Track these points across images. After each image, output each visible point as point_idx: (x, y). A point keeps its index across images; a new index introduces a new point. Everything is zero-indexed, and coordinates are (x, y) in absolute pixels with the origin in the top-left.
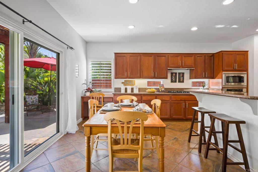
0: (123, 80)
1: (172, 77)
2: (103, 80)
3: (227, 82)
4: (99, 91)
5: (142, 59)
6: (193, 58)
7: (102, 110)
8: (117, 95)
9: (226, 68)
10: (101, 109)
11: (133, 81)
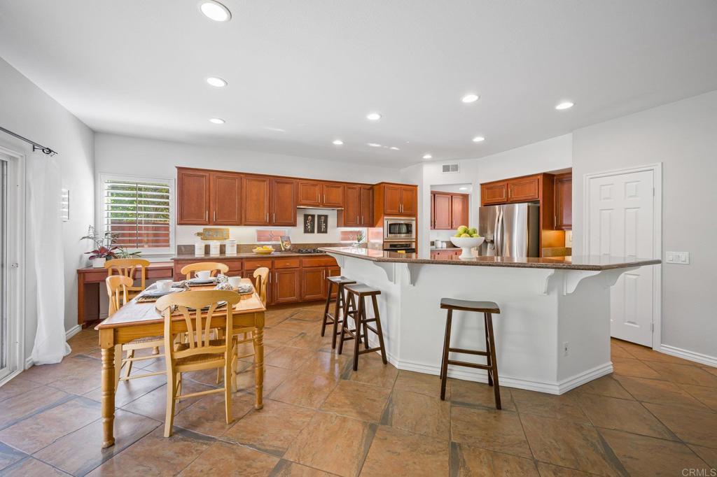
0: (200, 229)
1: (305, 223)
2: (147, 229)
3: (390, 233)
4: (133, 254)
5: (245, 185)
6: (340, 190)
7: (143, 297)
8: (183, 262)
9: (389, 211)
10: (140, 295)
11: (223, 229)
